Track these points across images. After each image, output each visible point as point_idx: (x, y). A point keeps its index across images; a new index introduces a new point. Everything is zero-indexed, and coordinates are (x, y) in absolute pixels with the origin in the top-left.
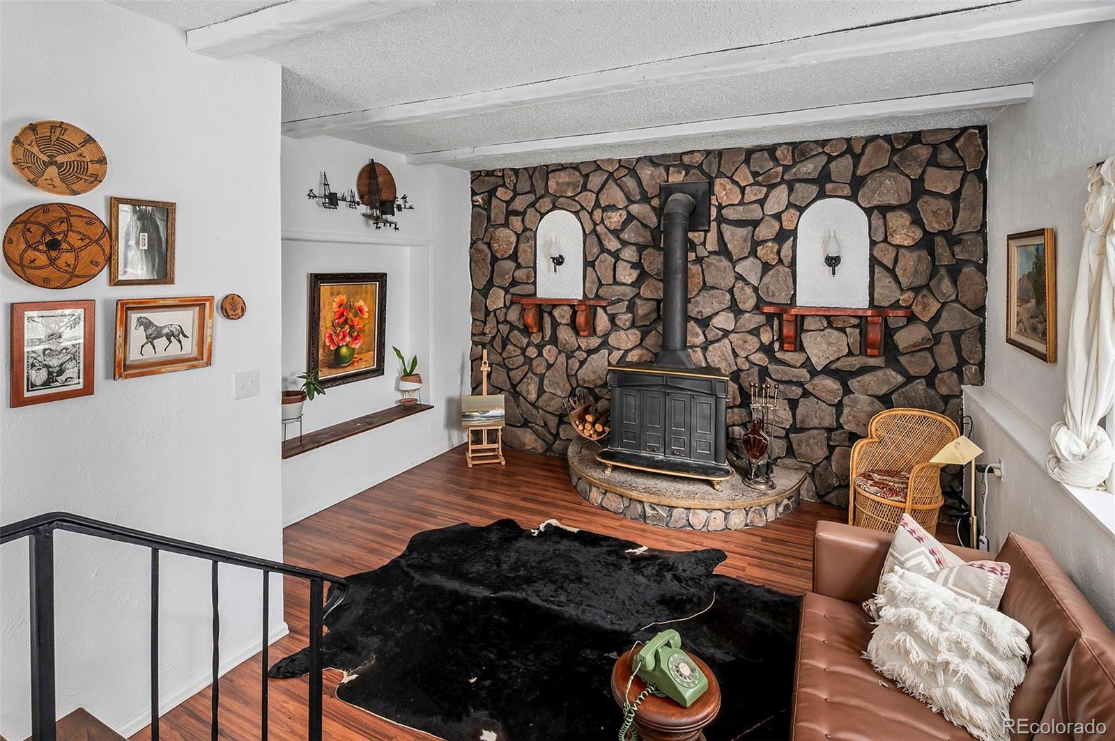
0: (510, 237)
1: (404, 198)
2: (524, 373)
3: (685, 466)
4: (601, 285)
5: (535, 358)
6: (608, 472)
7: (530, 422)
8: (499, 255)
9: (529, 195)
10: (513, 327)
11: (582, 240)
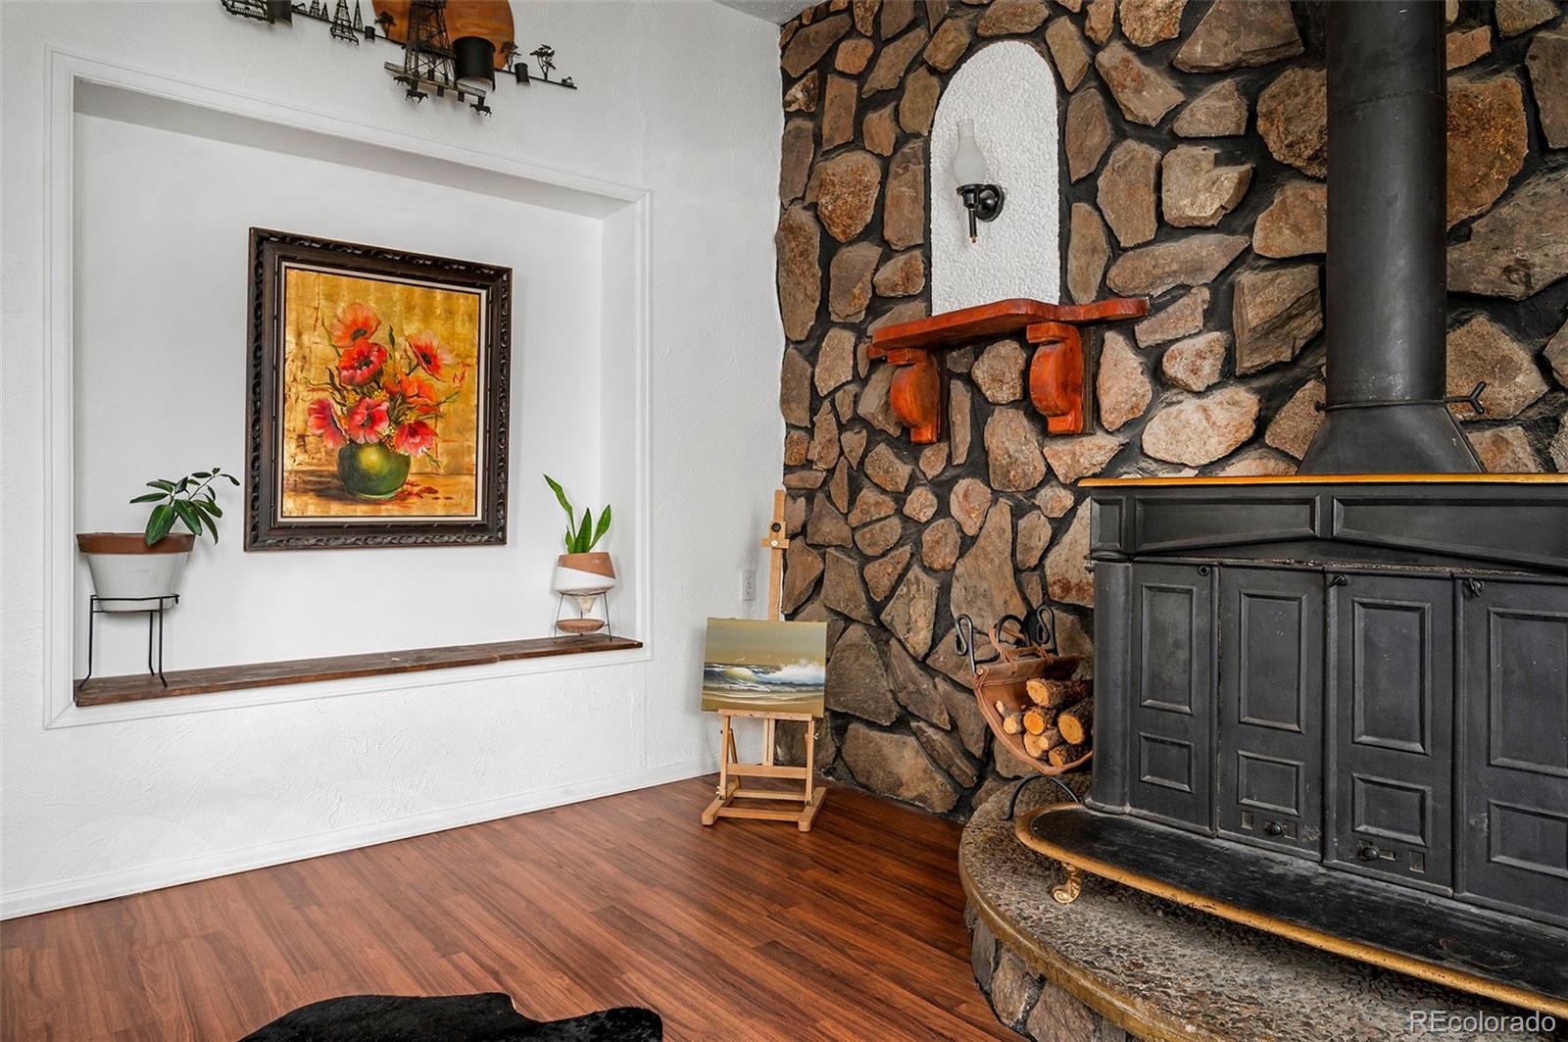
0: (864, 169)
1: (544, 53)
2: (900, 568)
3: (1422, 924)
4: (1116, 250)
5: (929, 522)
6: (1066, 896)
7: (917, 718)
8: (836, 231)
9: (911, 35)
10: (875, 435)
11: (1054, 118)
